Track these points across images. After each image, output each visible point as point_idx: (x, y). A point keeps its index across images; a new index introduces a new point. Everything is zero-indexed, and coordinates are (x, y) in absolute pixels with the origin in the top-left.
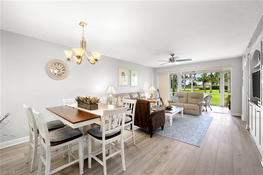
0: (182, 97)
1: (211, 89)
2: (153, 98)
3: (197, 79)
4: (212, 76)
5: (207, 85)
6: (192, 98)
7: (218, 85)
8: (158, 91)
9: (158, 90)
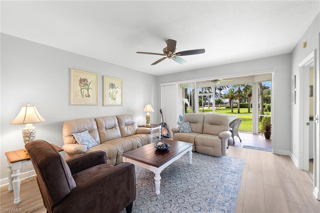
0: (196, 123)
1: (239, 107)
2: (150, 124)
3: (223, 96)
4: (239, 91)
5: (234, 103)
6: (211, 124)
7: (246, 103)
8: (161, 113)
9: (161, 110)
